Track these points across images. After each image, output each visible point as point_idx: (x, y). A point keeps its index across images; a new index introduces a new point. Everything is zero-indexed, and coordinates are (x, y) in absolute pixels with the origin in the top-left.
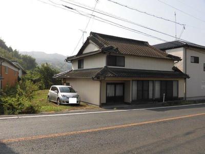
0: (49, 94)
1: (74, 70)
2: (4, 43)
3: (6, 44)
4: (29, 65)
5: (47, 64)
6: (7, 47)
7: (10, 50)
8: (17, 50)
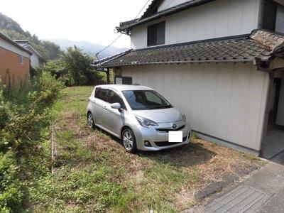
0: (90, 107)
1: (137, 50)
2: (18, 25)
3: (21, 27)
4: (51, 53)
5: (76, 48)
6: (23, 31)
7: (27, 35)
8: (36, 35)
